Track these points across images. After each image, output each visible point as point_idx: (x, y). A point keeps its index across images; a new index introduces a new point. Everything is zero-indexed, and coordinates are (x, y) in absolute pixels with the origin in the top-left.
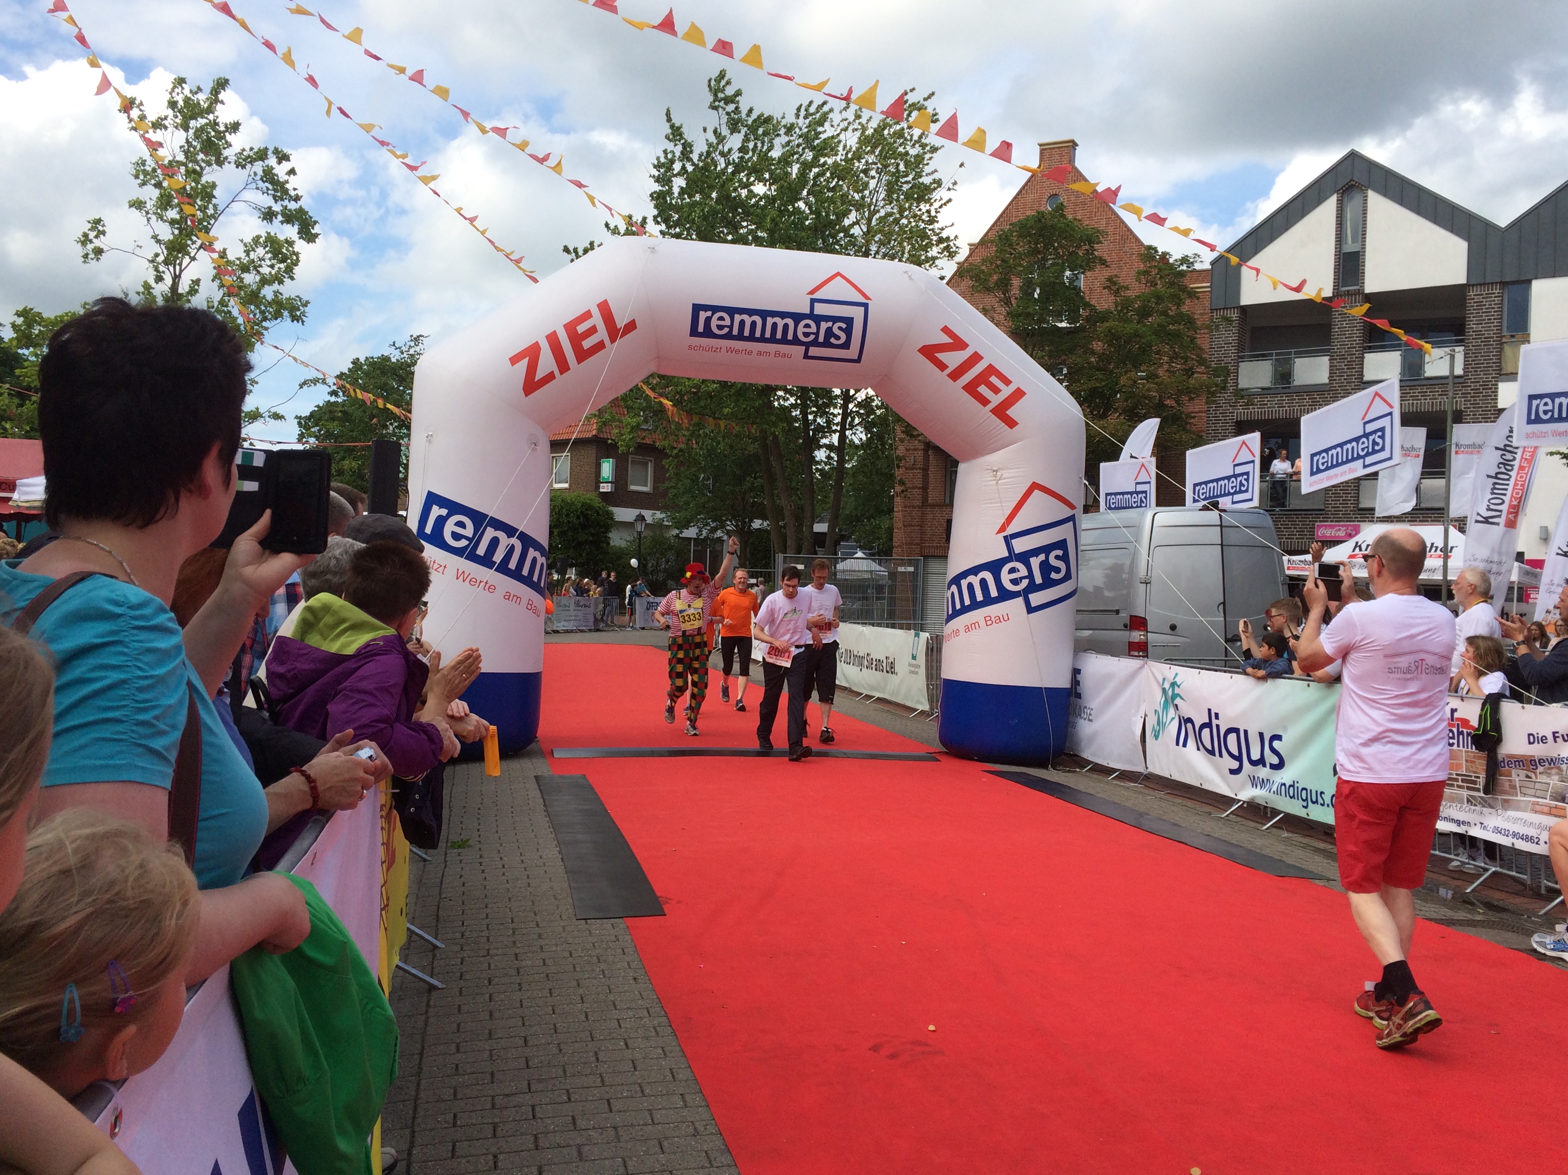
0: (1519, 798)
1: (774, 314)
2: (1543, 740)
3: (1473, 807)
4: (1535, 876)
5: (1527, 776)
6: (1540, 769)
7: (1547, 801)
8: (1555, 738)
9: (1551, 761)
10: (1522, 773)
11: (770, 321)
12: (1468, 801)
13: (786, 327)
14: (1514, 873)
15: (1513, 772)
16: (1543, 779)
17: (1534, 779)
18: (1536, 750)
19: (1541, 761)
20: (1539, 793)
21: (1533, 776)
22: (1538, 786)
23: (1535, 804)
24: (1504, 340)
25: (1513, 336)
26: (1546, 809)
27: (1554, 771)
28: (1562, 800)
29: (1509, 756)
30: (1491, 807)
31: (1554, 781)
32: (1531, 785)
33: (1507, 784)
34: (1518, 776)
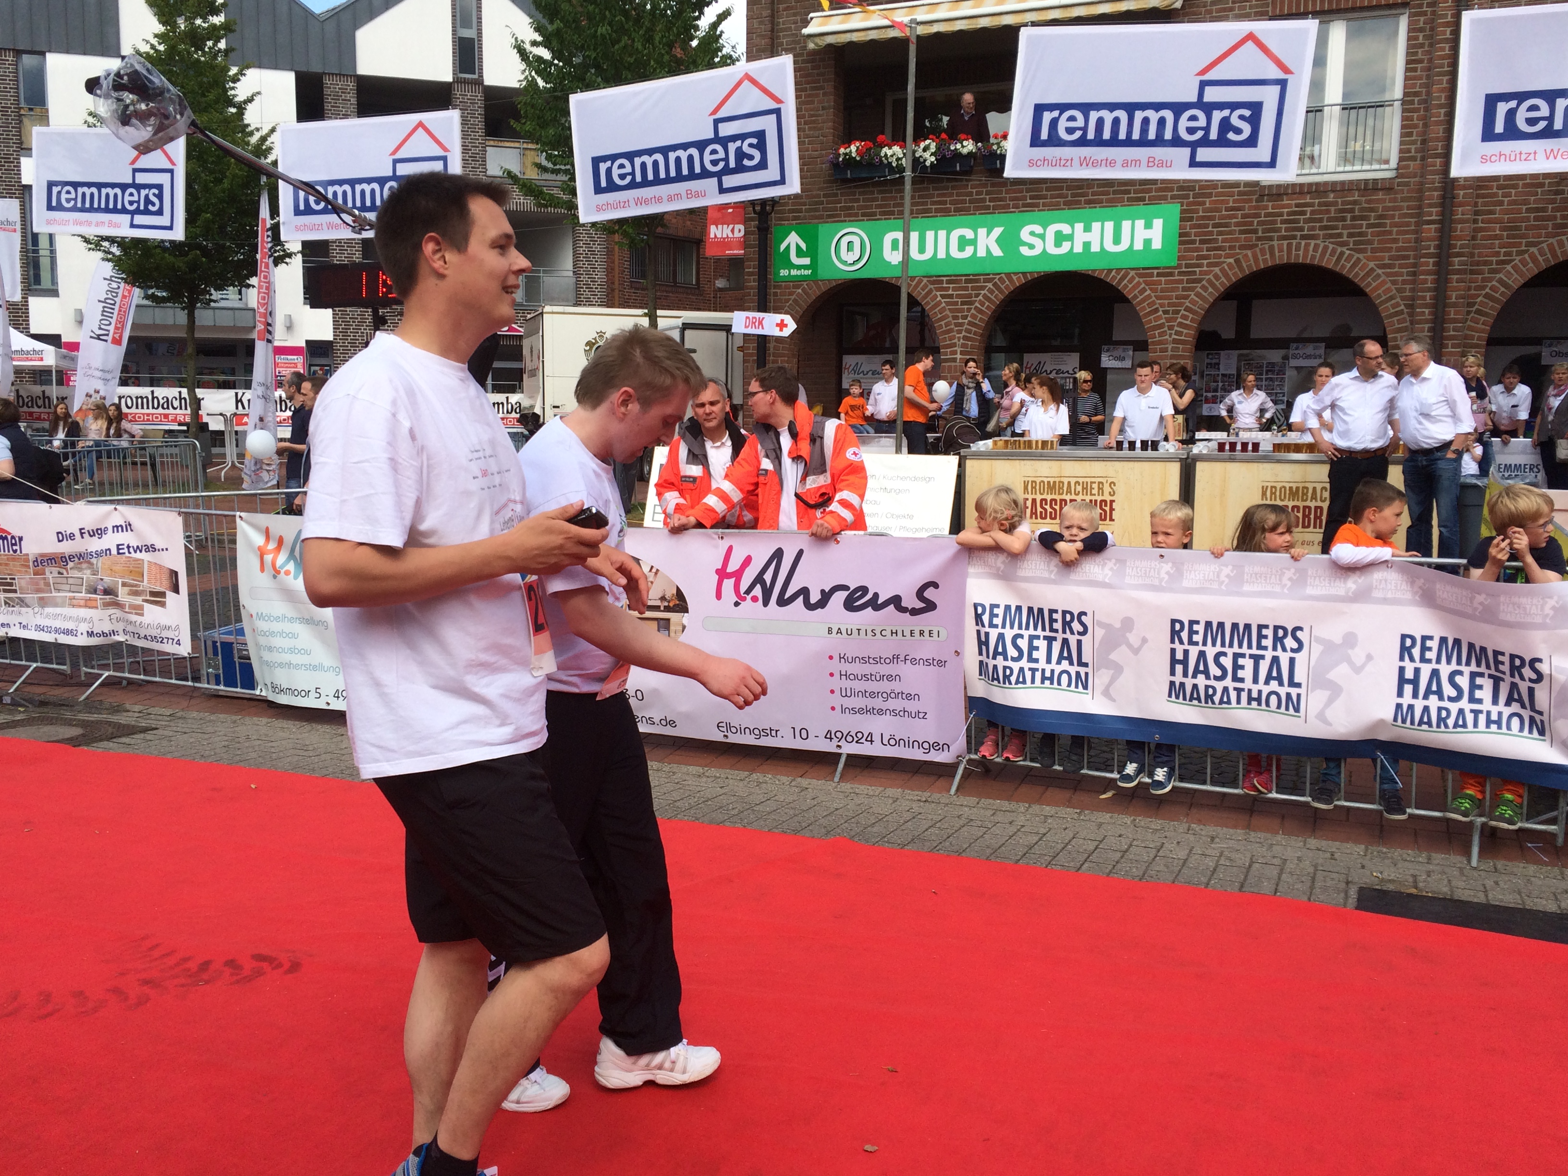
0: (54, 594)
2: (72, 536)
3: (11, 609)
4: (75, 666)
5: (59, 573)
6: (71, 564)
7: (83, 595)
8: (82, 534)
9: (80, 556)
10: (55, 570)
12: (6, 603)
14: (55, 666)
15: (47, 570)
16: (76, 574)
17: (65, 574)
18: (66, 548)
19: (71, 557)
20: (73, 588)
21: (64, 572)
22: (71, 581)
23: (71, 599)
24: (22, 112)
25: (31, 109)
26: (82, 602)
27: (84, 566)
28: (95, 592)
29: (42, 555)
30: (28, 606)
31: (87, 575)
32: (64, 581)
33: (42, 582)
34: (51, 573)
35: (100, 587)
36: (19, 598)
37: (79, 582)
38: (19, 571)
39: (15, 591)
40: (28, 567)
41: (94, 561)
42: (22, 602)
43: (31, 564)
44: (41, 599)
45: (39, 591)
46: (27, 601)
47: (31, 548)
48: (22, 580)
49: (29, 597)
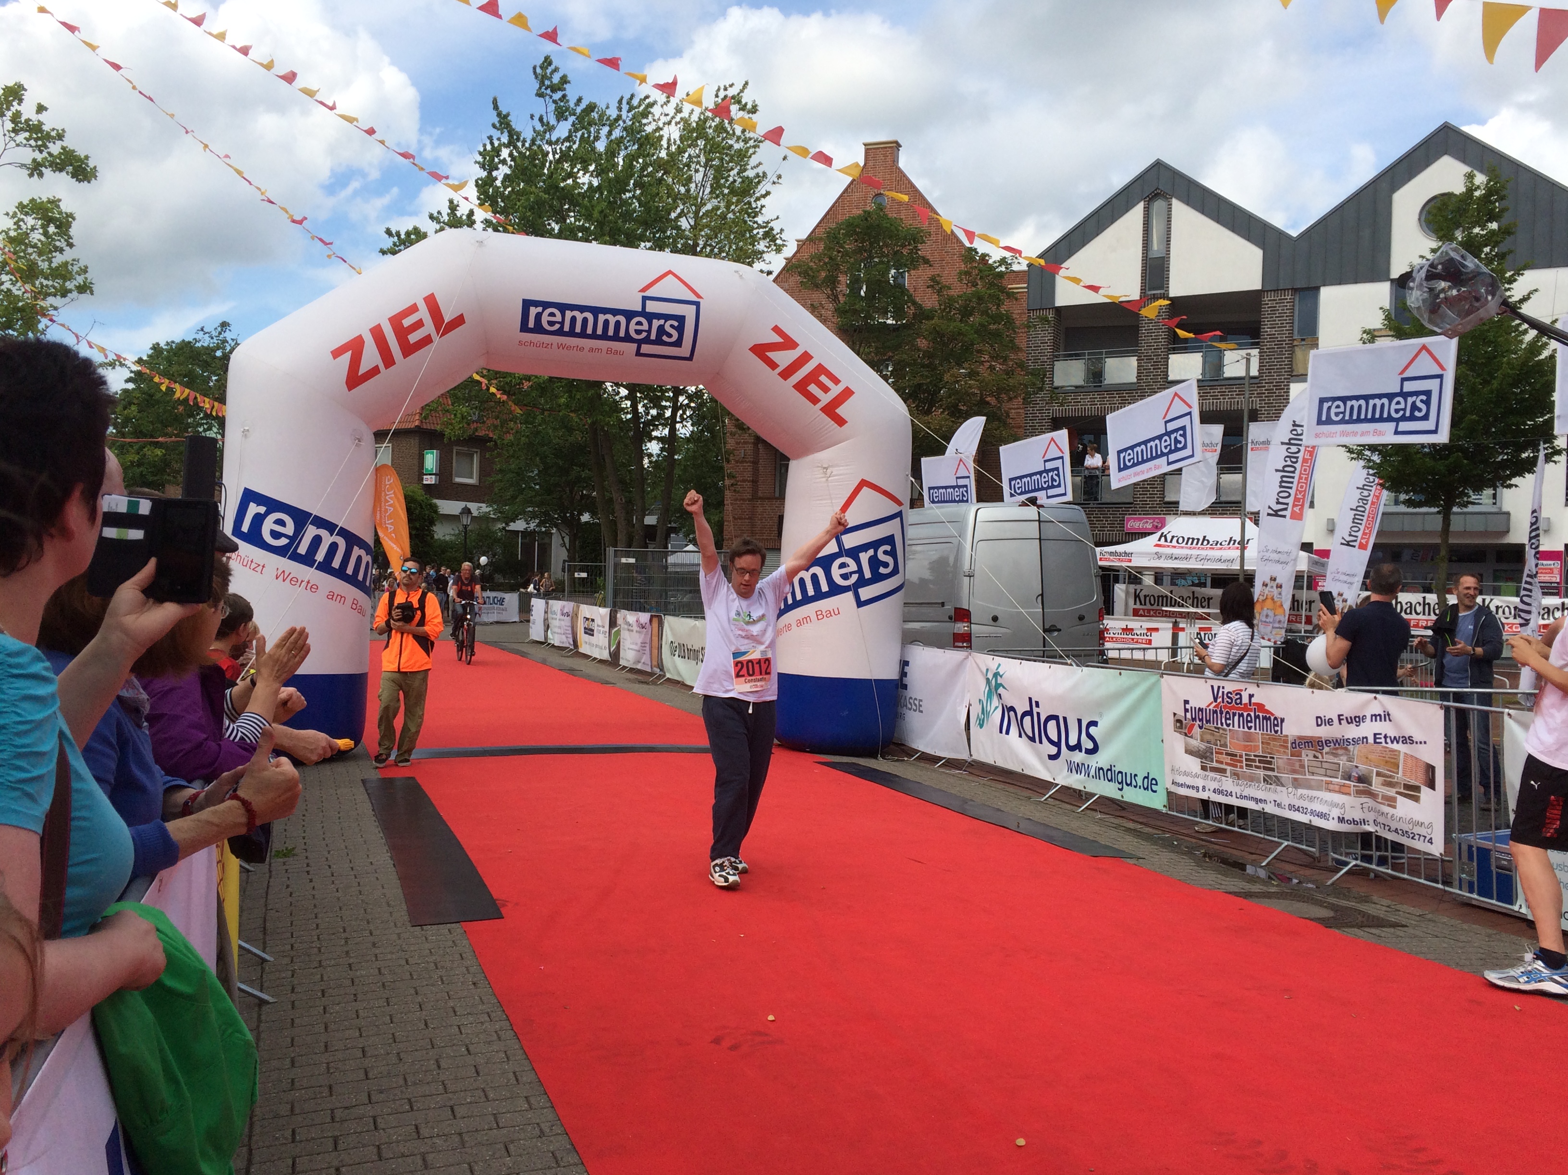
0: (1308, 777)
1: (605, 311)
2: (1330, 722)
3: (1268, 786)
4: (1323, 850)
5: (1315, 756)
6: (1326, 749)
7: (1336, 780)
8: (1340, 720)
9: (1336, 742)
10: (1311, 753)
11: (602, 318)
12: (1265, 780)
13: (618, 324)
14: (1304, 847)
15: (1303, 752)
16: (1329, 758)
17: (1320, 759)
18: (1323, 732)
19: (1328, 742)
20: (1329, 773)
21: (1320, 756)
22: (1325, 765)
23: (1326, 783)
24: (1295, 343)
25: (1303, 340)
26: (1335, 788)
27: (1340, 752)
28: (1349, 778)
29: (1300, 738)
30: (1283, 786)
31: (1343, 761)
32: (1319, 764)
33: (1297, 764)
34: (1307, 756)
35: (1354, 774)
36: (1275, 776)
37: (1335, 767)
38: (1278, 751)
39: (1273, 770)
40: (1287, 747)
41: (1351, 747)
42: (1278, 782)
43: (1289, 745)
44: (1295, 779)
45: (1294, 771)
46: (1283, 781)
47: (1291, 730)
48: (1281, 760)
49: (1285, 777)
